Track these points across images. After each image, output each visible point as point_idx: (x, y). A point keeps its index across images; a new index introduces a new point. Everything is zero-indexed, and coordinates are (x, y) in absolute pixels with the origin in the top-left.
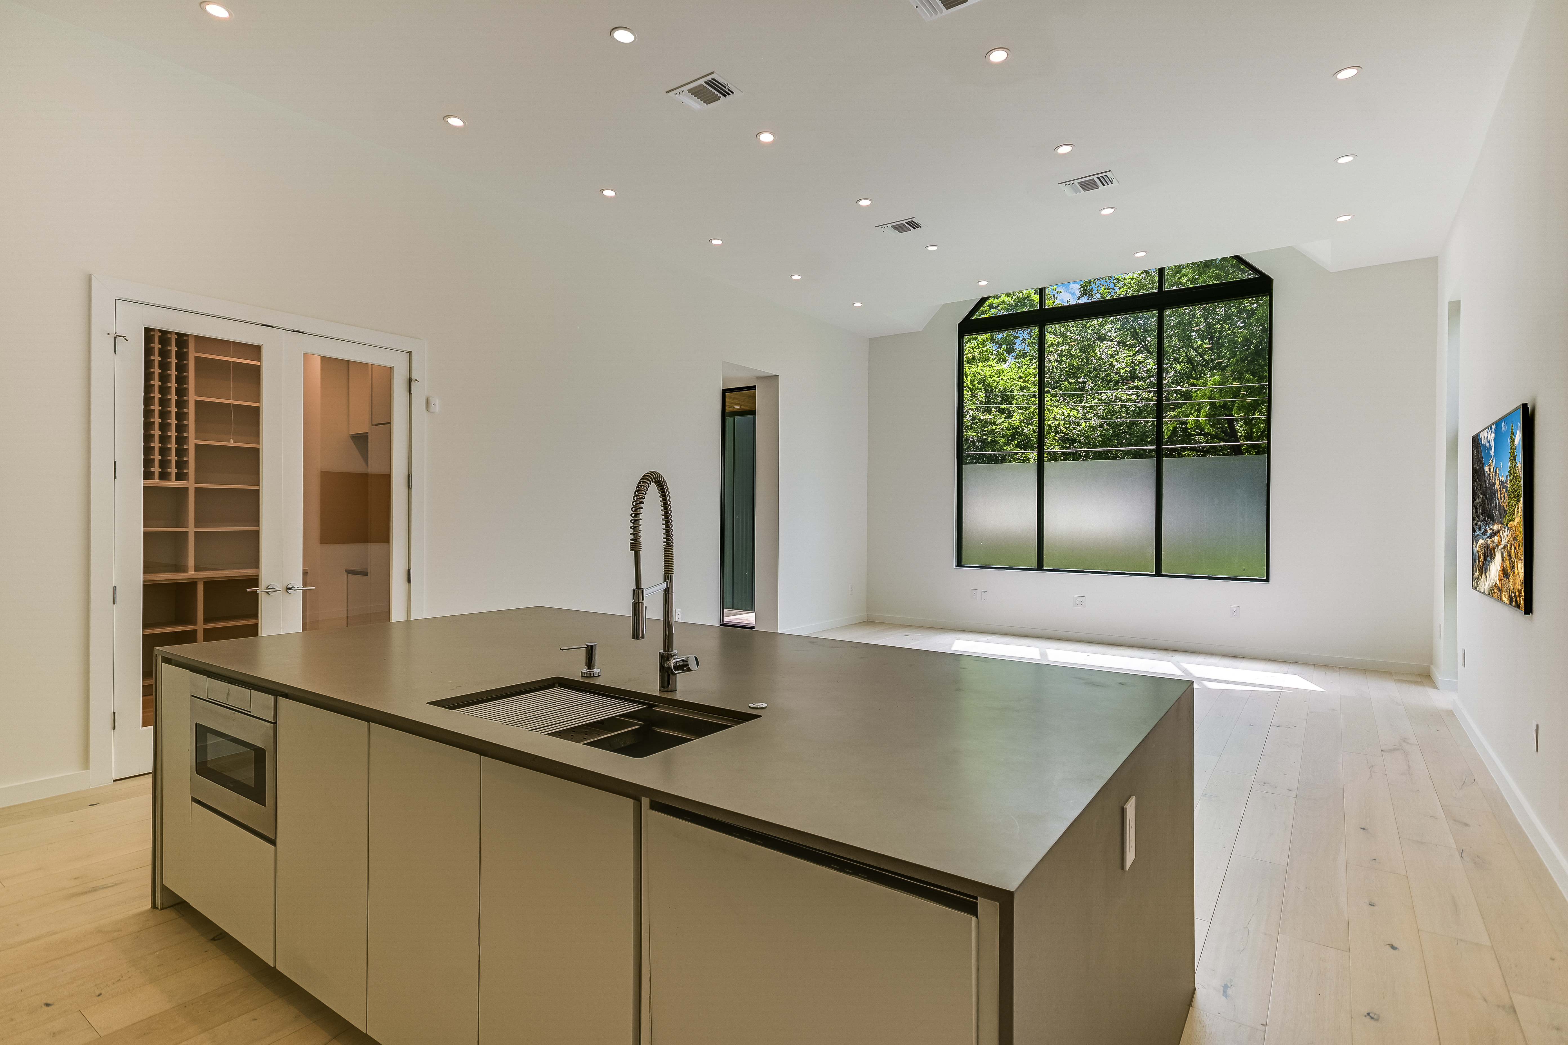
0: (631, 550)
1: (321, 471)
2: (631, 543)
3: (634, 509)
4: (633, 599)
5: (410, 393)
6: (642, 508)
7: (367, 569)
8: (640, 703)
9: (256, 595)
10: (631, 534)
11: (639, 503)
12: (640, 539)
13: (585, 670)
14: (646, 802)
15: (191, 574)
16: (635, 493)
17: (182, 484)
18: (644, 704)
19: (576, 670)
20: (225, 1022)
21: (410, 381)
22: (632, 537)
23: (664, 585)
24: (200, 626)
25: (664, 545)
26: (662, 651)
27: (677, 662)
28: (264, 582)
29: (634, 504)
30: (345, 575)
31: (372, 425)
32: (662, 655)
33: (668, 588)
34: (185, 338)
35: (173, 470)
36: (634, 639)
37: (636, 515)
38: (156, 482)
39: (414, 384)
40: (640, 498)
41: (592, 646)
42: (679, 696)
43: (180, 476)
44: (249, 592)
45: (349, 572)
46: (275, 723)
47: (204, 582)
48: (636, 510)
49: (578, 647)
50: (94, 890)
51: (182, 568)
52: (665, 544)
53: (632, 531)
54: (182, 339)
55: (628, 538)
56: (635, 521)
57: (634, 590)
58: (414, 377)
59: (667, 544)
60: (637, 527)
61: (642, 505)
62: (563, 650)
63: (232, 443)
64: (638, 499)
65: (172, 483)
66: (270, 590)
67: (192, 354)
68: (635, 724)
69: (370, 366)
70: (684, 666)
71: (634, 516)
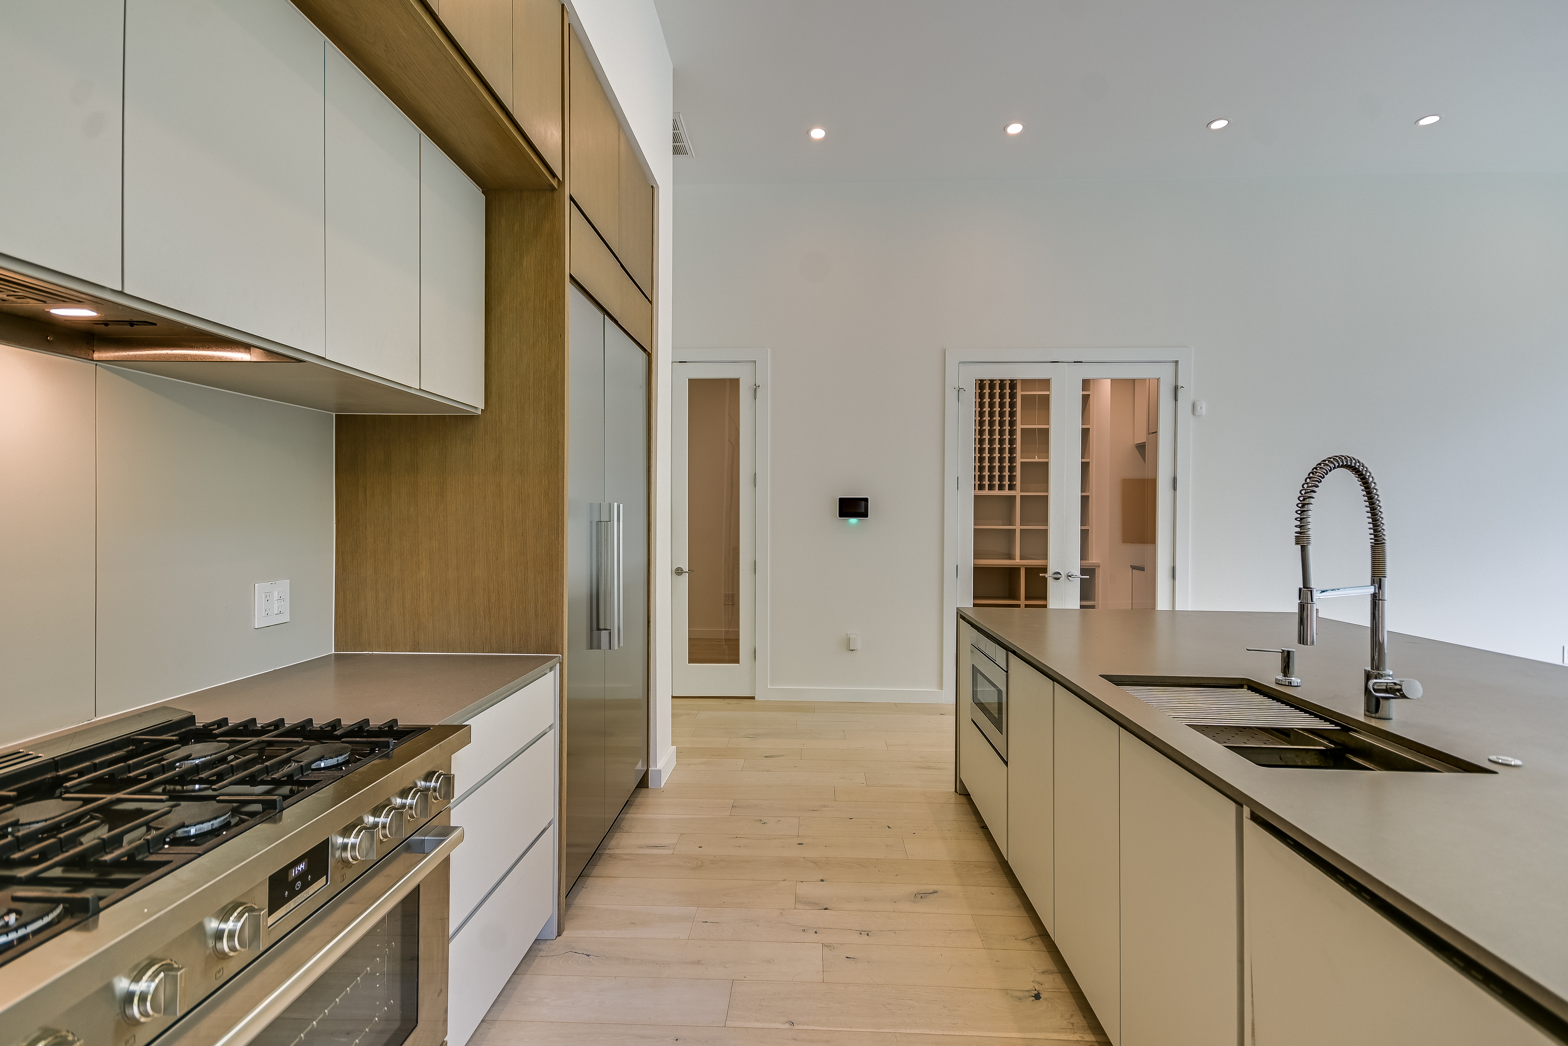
0: (1297, 544)
1: (1124, 479)
2: (1296, 537)
3: (1301, 499)
4: (1300, 598)
5: (1176, 400)
6: (1313, 498)
7: (1144, 566)
8: (1332, 722)
9: (1045, 580)
10: (1296, 526)
11: (1308, 492)
12: (1309, 532)
13: (1280, 677)
14: (1246, 811)
15: (1017, 561)
16: (1306, 481)
17: (1012, 493)
18: (1337, 724)
19: (1270, 676)
20: (974, 886)
21: (1176, 388)
22: (1298, 530)
23: (1371, 590)
24: (1022, 601)
25: (1371, 543)
26: (1369, 668)
27: (1387, 683)
28: (1051, 570)
29: (1303, 492)
30: (1130, 569)
31: (1149, 434)
32: (1368, 674)
33: (1376, 593)
34: (1015, 382)
35: (1006, 482)
36: (1300, 643)
37: (1304, 505)
38: (986, 492)
39: (1180, 393)
40: (1311, 486)
41: (1289, 652)
42: (1391, 727)
43: (1011, 487)
44: (1042, 576)
45: (1133, 568)
46: (1007, 672)
47: (1025, 568)
48: (1304, 500)
49: (1270, 650)
50: (929, 768)
51: (1010, 557)
52: (1373, 541)
53: (1298, 523)
54: (1013, 384)
55: (1292, 530)
56: (1303, 511)
57: (1300, 590)
58: (1180, 384)
59: (1376, 540)
60: (1304, 518)
61: (1313, 495)
62: (1249, 650)
63: (1037, 460)
64: (1309, 487)
65: (1006, 492)
66: (1057, 576)
67: (1019, 393)
68: (1321, 744)
69: (1148, 380)
70: (1397, 692)
71: (1302, 506)
